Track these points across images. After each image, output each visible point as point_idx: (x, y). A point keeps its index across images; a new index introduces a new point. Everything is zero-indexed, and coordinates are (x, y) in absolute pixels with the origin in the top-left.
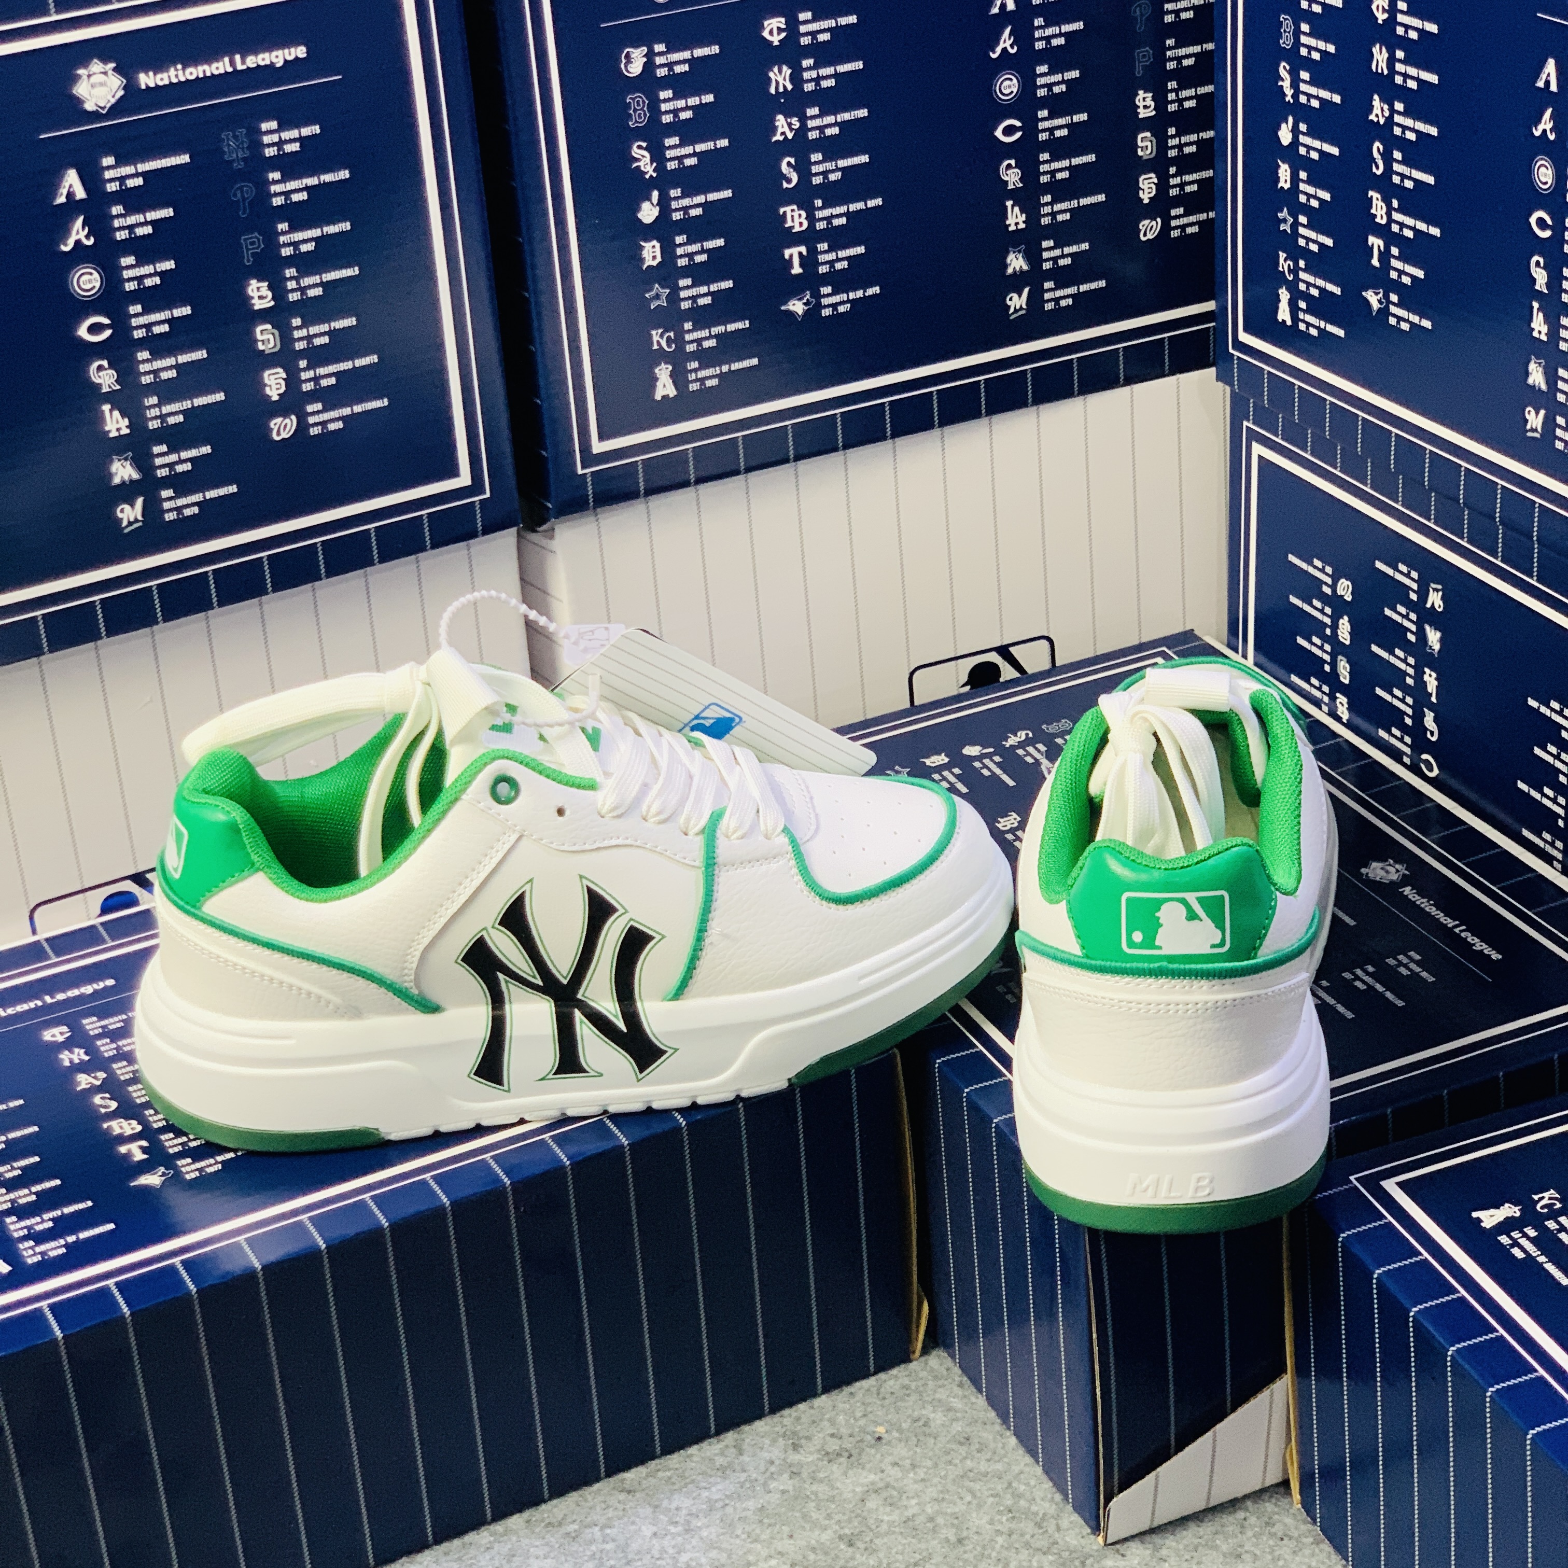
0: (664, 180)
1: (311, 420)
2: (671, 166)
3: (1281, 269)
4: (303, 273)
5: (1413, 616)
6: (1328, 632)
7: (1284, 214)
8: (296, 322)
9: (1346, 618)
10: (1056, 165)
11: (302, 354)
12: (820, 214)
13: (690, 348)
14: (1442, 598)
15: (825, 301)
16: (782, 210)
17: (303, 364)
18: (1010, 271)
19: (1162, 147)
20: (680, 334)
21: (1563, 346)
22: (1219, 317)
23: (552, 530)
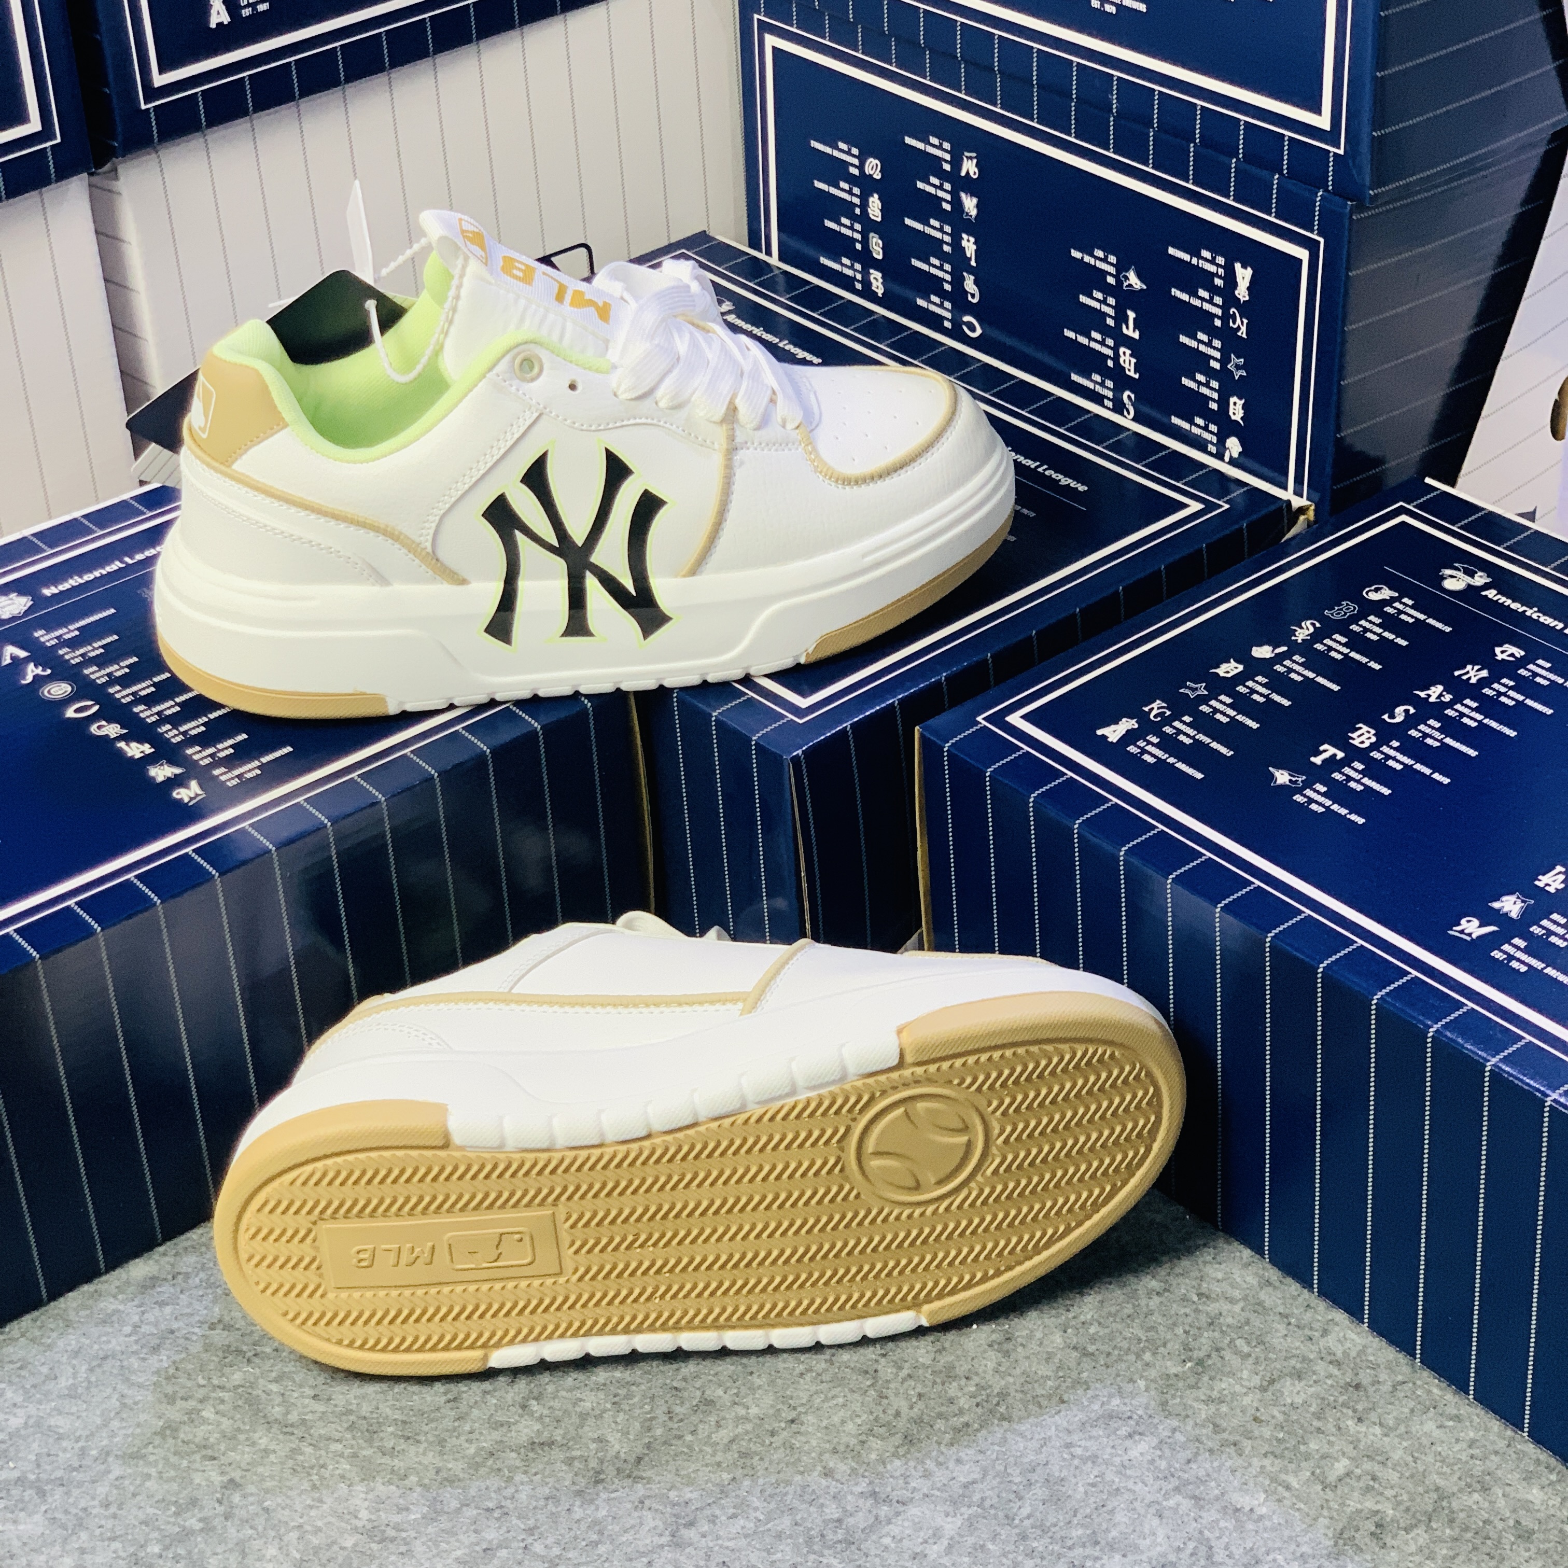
5: (947, 186)
6: (858, 211)
9: (876, 196)
14: (977, 165)
23: (115, 170)
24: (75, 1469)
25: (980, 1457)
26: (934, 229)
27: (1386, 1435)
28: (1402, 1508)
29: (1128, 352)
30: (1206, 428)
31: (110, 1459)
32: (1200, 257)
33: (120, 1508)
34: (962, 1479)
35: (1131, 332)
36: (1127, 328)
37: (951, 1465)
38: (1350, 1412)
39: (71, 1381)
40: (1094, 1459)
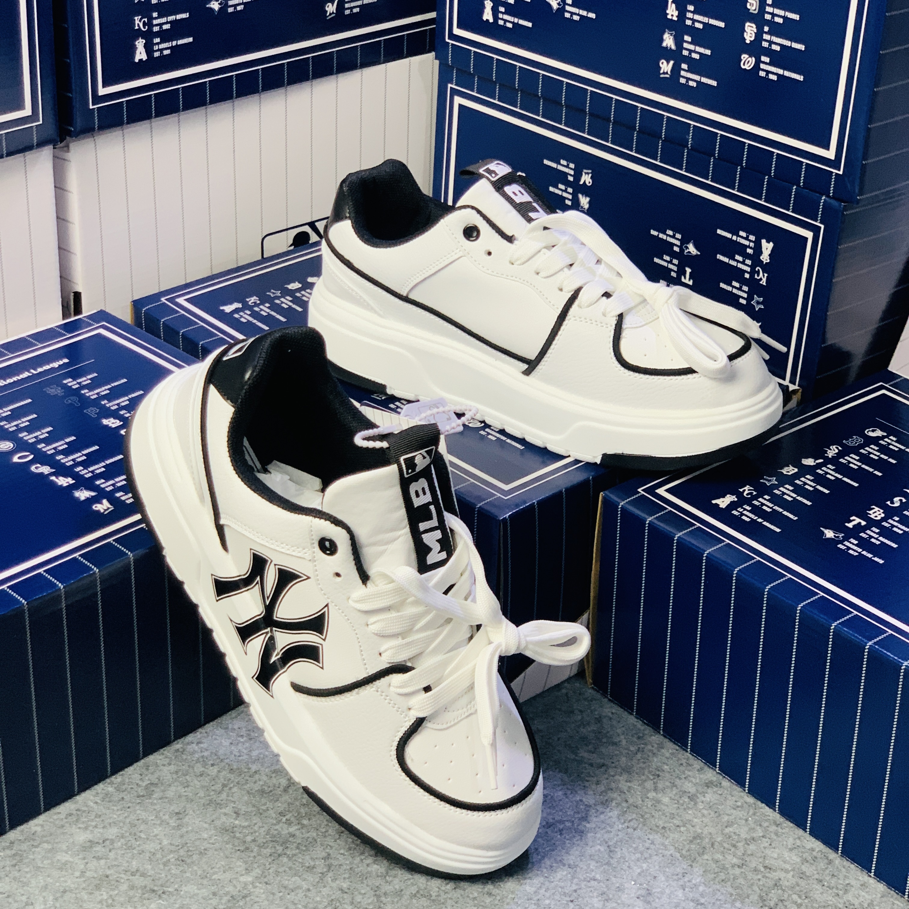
5: (570, 190)
13: (156, 29)
14: (591, 178)
15: (230, 3)
20: (151, 19)
21: (689, 23)
22: (439, 21)
23: (67, 146)
32: (738, 236)
36: (685, 278)
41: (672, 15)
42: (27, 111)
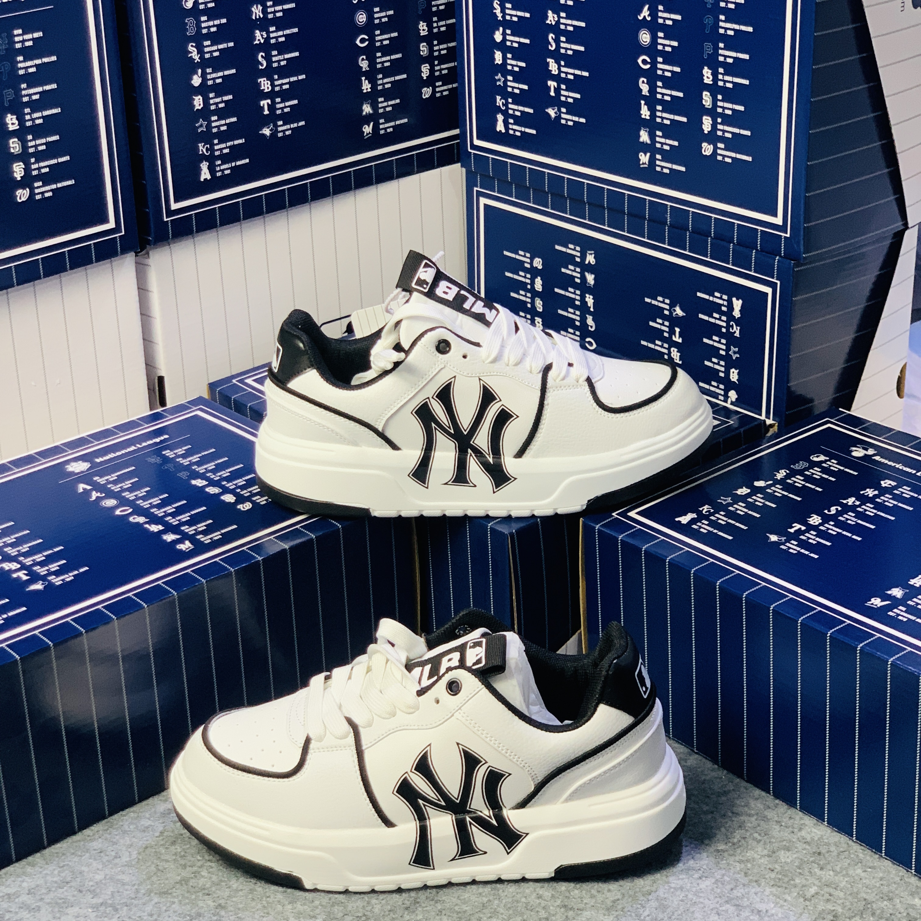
0: (204, 63)
1: (37, 191)
2: (207, 56)
3: (498, 104)
4: (33, 111)
5: (578, 270)
6: (529, 287)
7: (499, 76)
8: (30, 137)
9: (539, 278)
10: (384, 59)
11: (33, 155)
12: (277, 83)
13: (217, 153)
14: (595, 258)
15: (280, 129)
16: (259, 80)
17: (33, 160)
18: (364, 113)
19: (431, 50)
20: (212, 145)
21: (659, 120)
22: (462, 136)
23: (148, 253)
24: (132, 899)
25: (620, 888)
26: (571, 293)
27: (836, 875)
28: (847, 908)
29: (676, 350)
30: (718, 387)
31: (152, 895)
32: (714, 296)
33: (159, 916)
34: (612, 899)
35: (677, 339)
36: (675, 337)
37: (605, 892)
38: (816, 866)
39: (128, 859)
40: (681, 888)
41: (645, 115)
42: (111, 225)
